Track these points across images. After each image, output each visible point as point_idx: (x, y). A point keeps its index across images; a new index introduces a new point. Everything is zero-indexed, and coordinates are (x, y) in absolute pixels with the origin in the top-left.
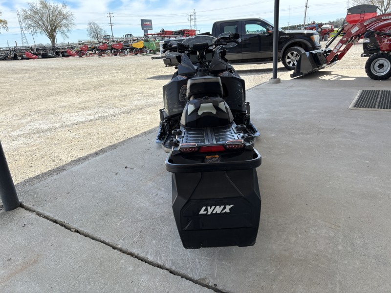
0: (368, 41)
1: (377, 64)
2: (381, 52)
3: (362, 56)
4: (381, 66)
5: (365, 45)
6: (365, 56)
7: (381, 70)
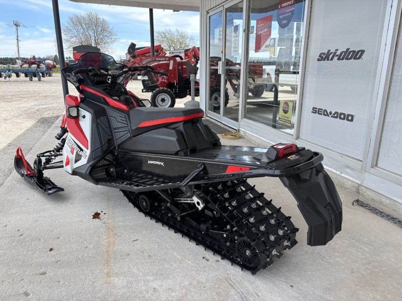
0: (146, 78)
1: (160, 99)
2: (161, 88)
3: (143, 92)
4: (163, 100)
5: (144, 81)
6: (146, 92)
7: (164, 104)
